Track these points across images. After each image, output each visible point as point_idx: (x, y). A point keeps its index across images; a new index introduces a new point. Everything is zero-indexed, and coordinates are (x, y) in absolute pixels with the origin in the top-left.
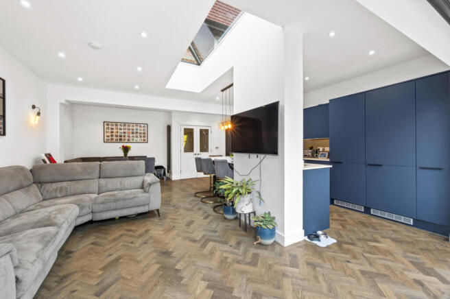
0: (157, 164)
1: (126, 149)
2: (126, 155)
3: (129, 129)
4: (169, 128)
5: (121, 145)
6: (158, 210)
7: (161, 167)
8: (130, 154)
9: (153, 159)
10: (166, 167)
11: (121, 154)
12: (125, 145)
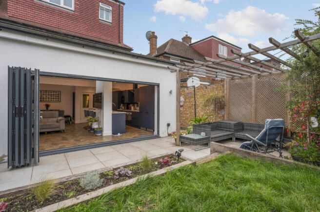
0: (65, 114)
1: (47, 106)
2: (47, 109)
3: (49, 94)
4: (74, 94)
5: (45, 103)
6: (63, 130)
7: (69, 116)
8: (50, 108)
9: (63, 111)
10: (72, 116)
11: (45, 109)
12: (47, 103)
